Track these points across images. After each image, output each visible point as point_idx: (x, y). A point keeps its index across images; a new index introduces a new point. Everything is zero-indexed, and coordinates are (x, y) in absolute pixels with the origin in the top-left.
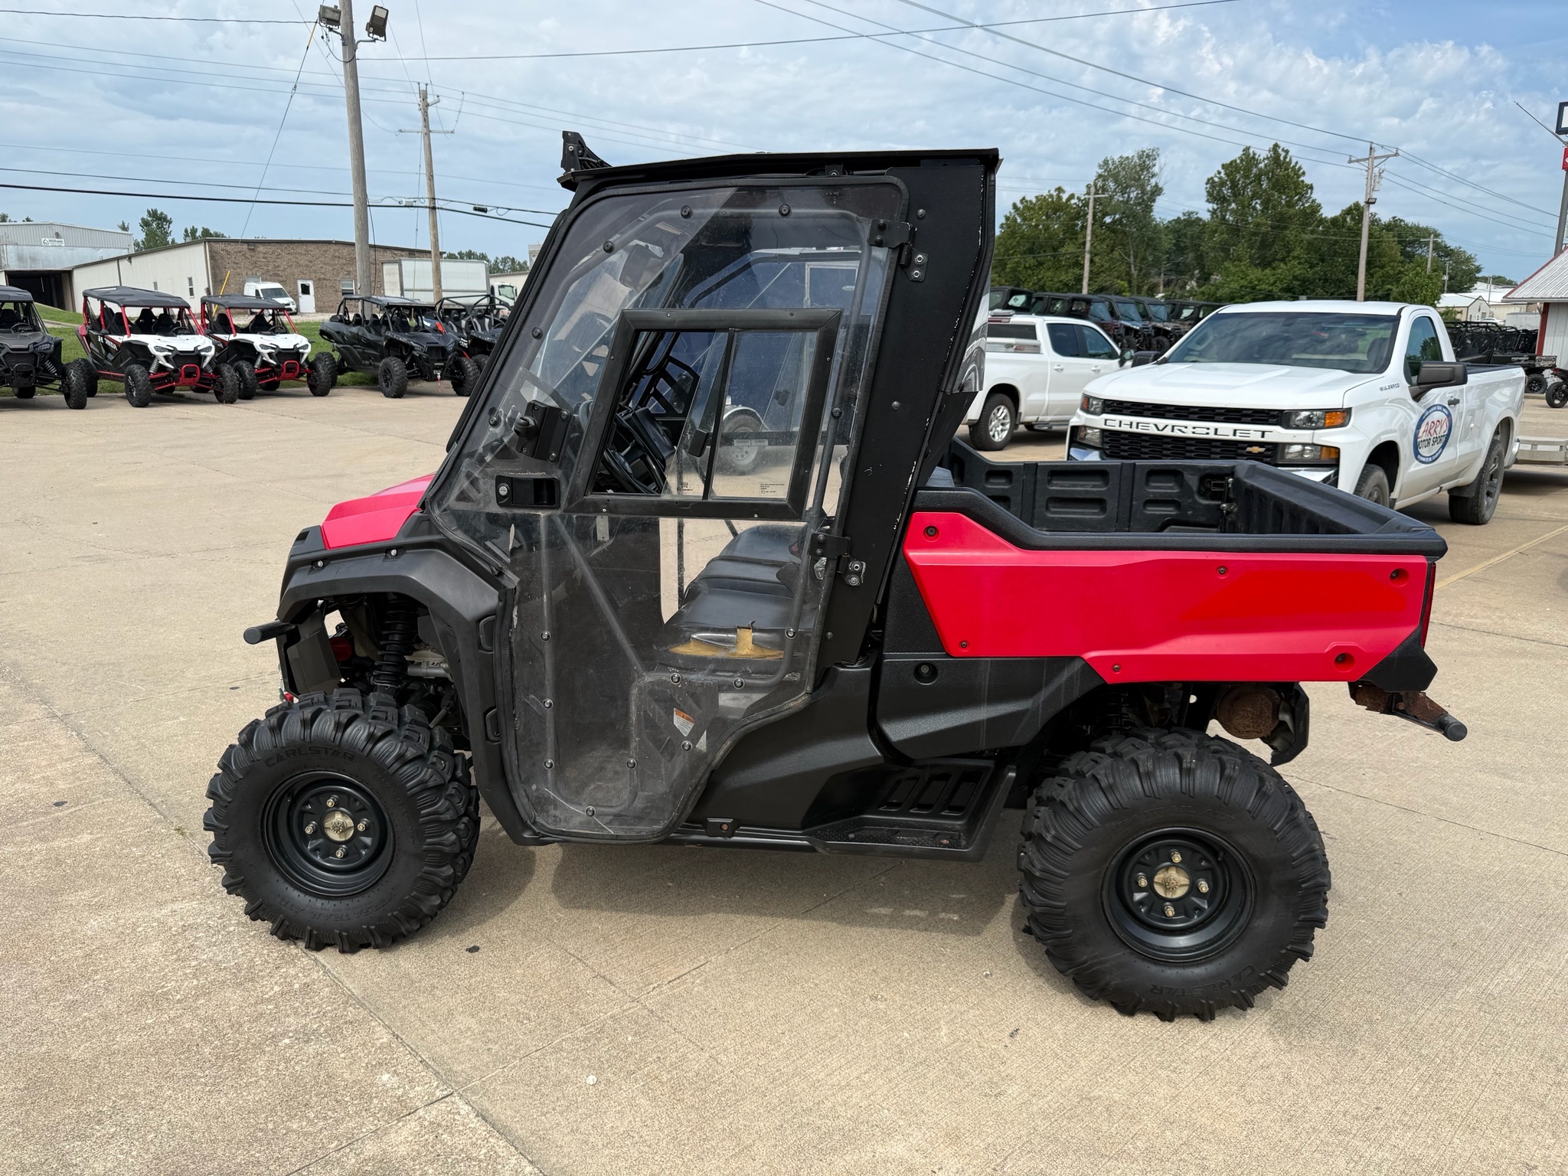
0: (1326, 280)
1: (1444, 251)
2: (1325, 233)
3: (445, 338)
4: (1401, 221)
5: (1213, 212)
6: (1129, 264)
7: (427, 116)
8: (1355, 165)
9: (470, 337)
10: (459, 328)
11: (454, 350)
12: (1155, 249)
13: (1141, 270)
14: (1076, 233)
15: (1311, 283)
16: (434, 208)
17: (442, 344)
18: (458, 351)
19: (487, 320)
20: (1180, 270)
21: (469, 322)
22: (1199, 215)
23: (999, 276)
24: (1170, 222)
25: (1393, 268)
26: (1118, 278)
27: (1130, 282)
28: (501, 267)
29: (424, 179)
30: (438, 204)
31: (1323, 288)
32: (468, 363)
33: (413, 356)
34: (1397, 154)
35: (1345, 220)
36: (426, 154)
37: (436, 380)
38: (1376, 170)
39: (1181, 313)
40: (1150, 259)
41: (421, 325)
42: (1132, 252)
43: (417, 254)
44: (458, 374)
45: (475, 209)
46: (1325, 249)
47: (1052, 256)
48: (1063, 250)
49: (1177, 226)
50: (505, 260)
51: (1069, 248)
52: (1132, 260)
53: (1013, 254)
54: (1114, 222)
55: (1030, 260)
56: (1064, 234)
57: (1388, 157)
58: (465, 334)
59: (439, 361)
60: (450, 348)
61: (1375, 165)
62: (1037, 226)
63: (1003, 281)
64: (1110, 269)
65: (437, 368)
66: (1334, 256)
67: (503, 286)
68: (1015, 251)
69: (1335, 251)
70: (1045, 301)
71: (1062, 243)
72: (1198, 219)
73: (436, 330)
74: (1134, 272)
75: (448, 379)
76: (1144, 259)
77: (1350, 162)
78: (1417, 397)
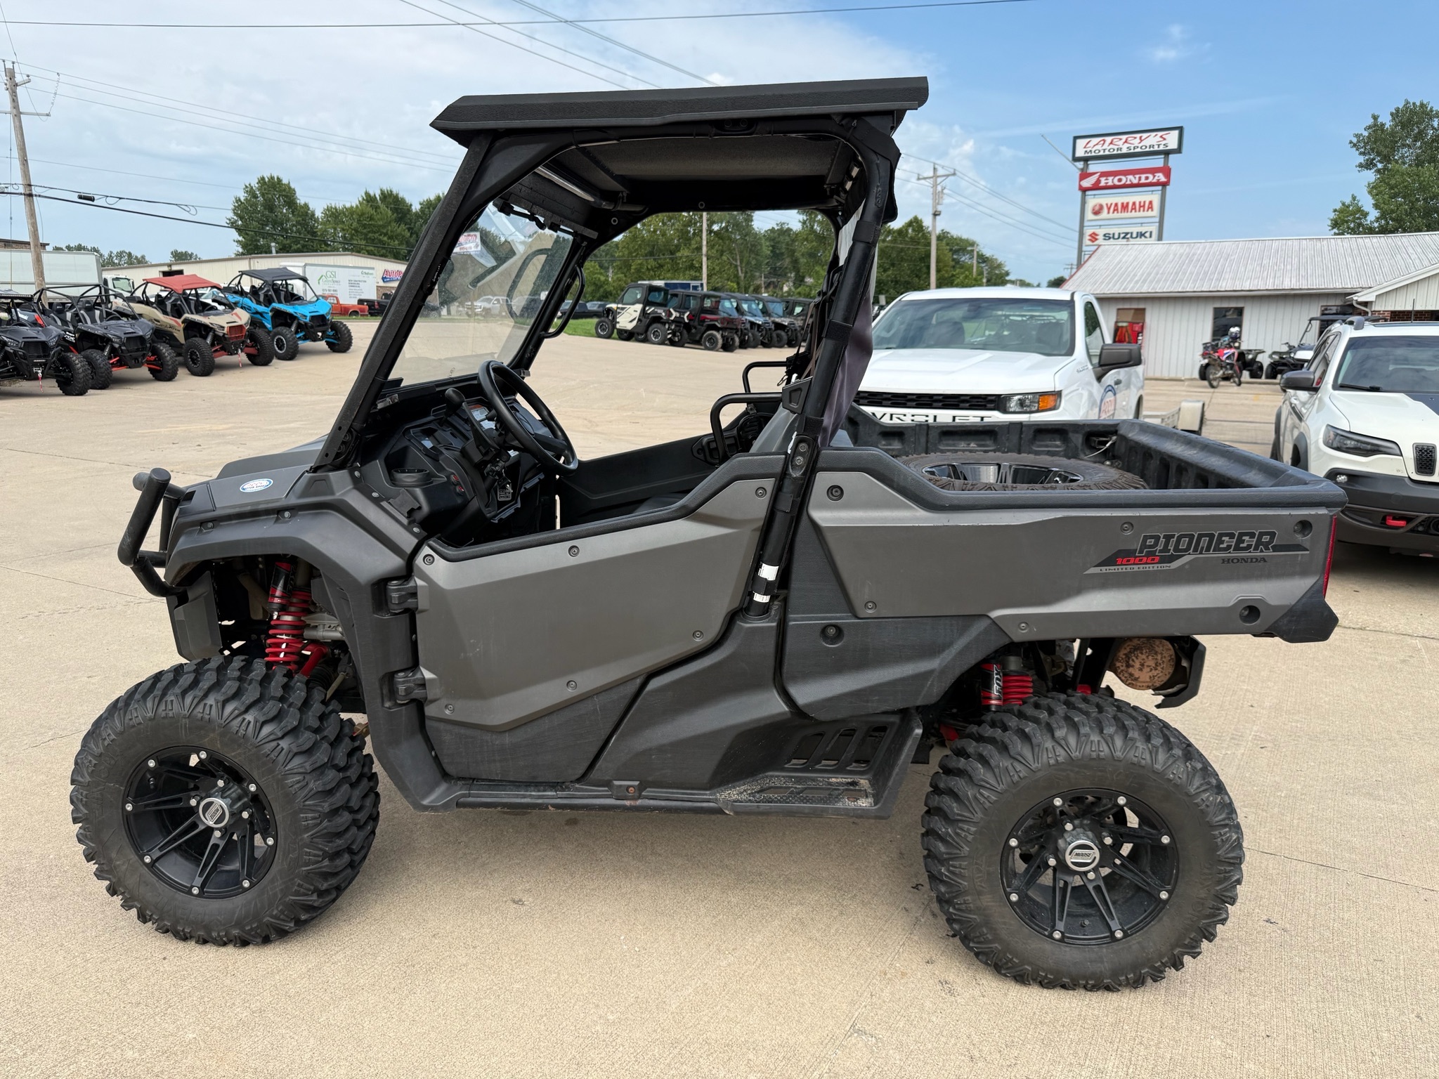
0: (897, 282)
1: (983, 259)
2: (894, 241)
3: (46, 332)
4: (948, 233)
5: (804, 223)
6: (736, 266)
7: (16, 96)
8: (923, 181)
9: (77, 330)
10: (64, 322)
11: (58, 344)
12: (757, 255)
13: (746, 273)
14: (689, 239)
15: (885, 285)
16: (31, 195)
17: (43, 338)
18: (62, 346)
19: (97, 312)
20: (777, 274)
21: (76, 315)
22: (789, 226)
23: (625, 276)
24: (766, 231)
25: (947, 271)
26: (728, 280)
27: (738, 284)
28: (116, 261)
29: (17, 164)
30: (35, 191)
31: (894, 288)
32: (76, 359)
33: (7, 352)
34: (954, 174)
35: (907, 231)
36: (17, 137)
37: (36, 378)
38: (939, 188)
39: (793, 310)
40: (753, 262)
41: (15, 318)
42: (738, 257)
43: (14, 245)
44: (64, 371)
45: (80, 197)
46: (894, 255)
47: (670, 259)
48: (679, 254)
49: (772, 235)
50: (120, 255)
51: (684, 253)
52: (739, 263)
53: (636, 256)
54: (721, 229)
55: (652, 263)
56: (678, 240)
57: (948, 176)
58: (71, 328)
59: (39, 357)
60: (52, 343)
61: (938, 182)
62: (655, 231)
63: (629, 281)
64: (720, 272)
65: (36, 365)
66: (902, 261)
67: (117, 279)
68: (638, 254)
69: (902, 258)
70: (680, 297)
71: (678, 248)
72: (789, 230)
73: (35, 324)
74: (741, 275)
75: (52, 377)
76: (748, 263)
77: (919, 179)
78: (1099, 379)
